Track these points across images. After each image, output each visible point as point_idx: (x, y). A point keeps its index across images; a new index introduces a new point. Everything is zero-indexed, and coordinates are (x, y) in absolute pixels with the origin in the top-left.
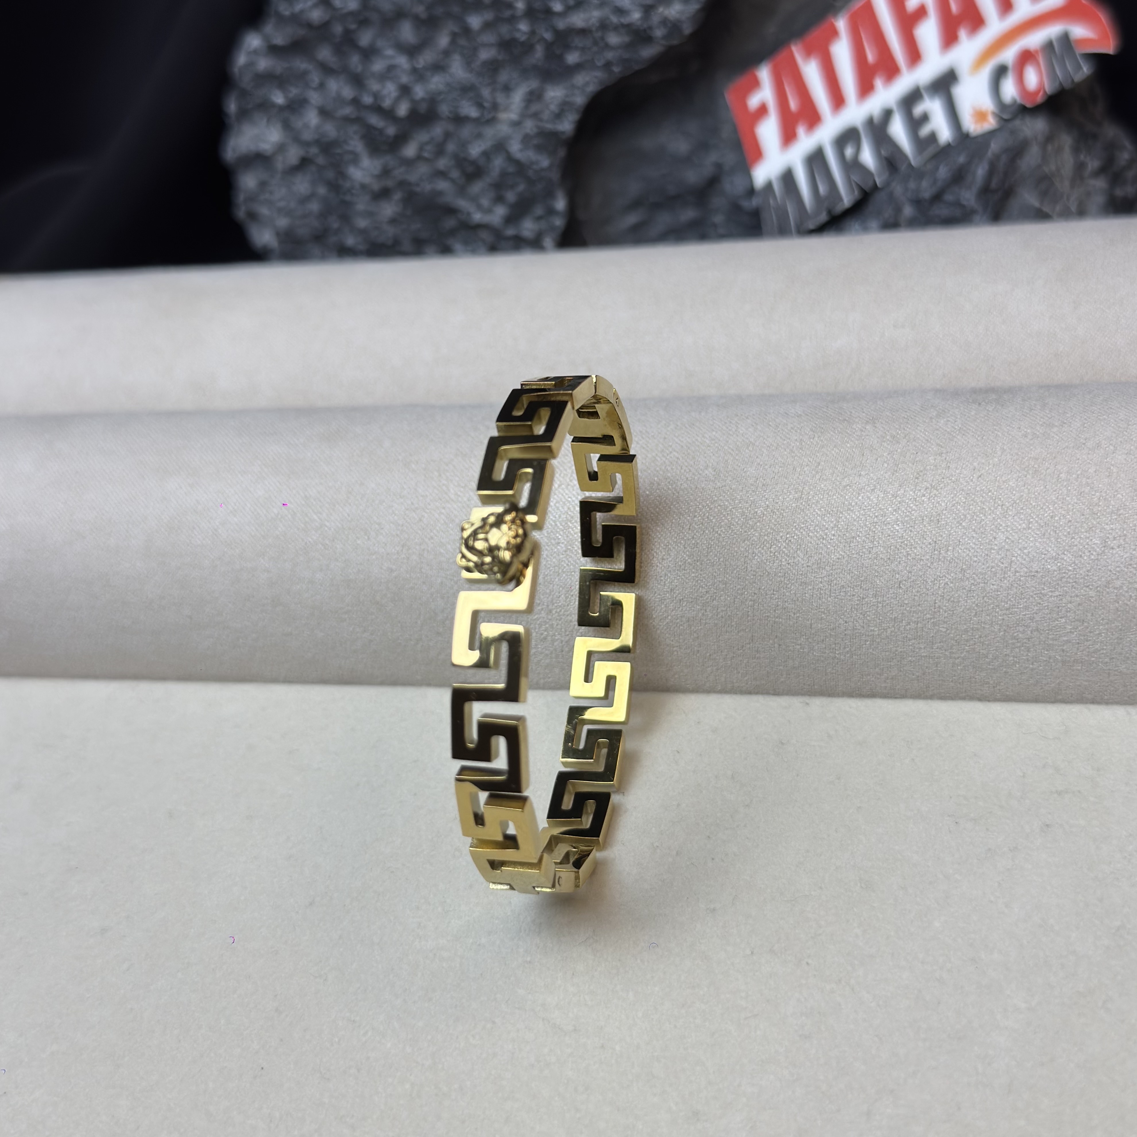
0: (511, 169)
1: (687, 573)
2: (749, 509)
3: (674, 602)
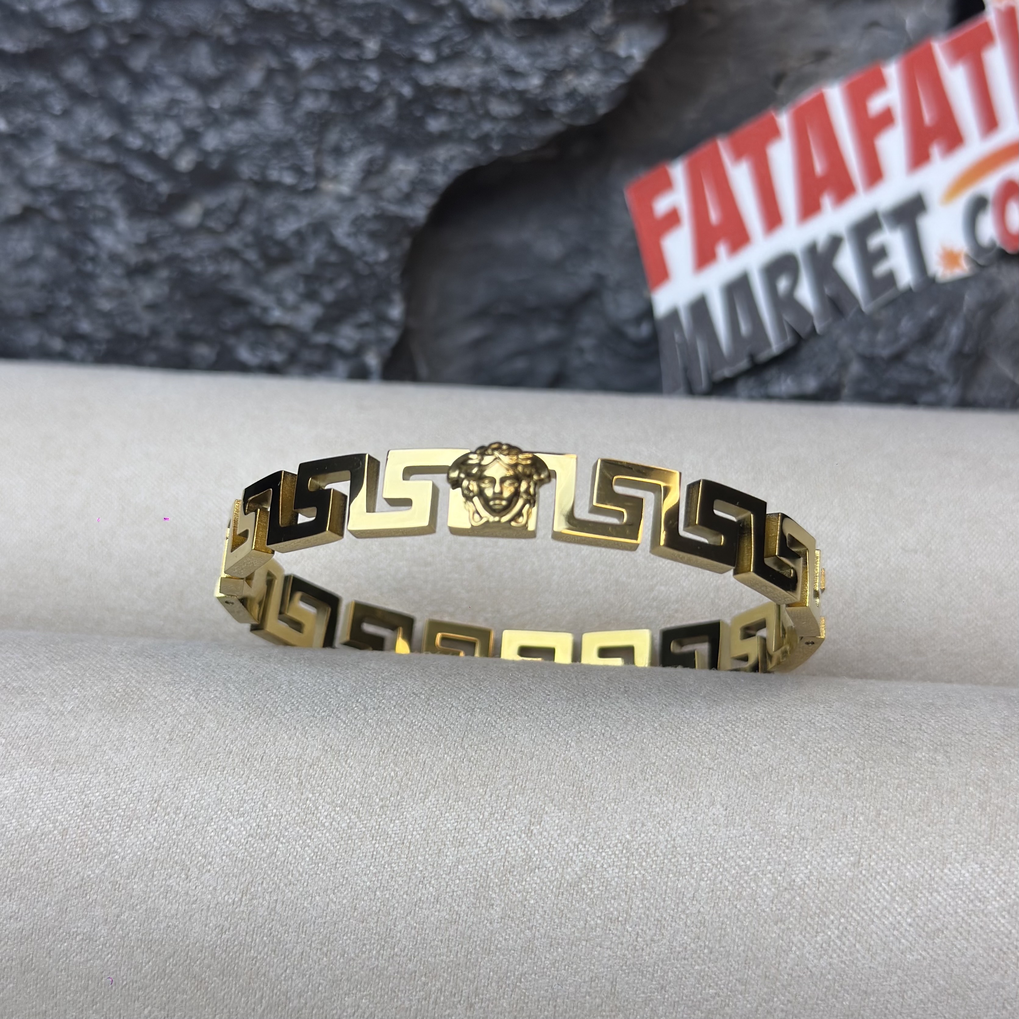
2: (783, 874)
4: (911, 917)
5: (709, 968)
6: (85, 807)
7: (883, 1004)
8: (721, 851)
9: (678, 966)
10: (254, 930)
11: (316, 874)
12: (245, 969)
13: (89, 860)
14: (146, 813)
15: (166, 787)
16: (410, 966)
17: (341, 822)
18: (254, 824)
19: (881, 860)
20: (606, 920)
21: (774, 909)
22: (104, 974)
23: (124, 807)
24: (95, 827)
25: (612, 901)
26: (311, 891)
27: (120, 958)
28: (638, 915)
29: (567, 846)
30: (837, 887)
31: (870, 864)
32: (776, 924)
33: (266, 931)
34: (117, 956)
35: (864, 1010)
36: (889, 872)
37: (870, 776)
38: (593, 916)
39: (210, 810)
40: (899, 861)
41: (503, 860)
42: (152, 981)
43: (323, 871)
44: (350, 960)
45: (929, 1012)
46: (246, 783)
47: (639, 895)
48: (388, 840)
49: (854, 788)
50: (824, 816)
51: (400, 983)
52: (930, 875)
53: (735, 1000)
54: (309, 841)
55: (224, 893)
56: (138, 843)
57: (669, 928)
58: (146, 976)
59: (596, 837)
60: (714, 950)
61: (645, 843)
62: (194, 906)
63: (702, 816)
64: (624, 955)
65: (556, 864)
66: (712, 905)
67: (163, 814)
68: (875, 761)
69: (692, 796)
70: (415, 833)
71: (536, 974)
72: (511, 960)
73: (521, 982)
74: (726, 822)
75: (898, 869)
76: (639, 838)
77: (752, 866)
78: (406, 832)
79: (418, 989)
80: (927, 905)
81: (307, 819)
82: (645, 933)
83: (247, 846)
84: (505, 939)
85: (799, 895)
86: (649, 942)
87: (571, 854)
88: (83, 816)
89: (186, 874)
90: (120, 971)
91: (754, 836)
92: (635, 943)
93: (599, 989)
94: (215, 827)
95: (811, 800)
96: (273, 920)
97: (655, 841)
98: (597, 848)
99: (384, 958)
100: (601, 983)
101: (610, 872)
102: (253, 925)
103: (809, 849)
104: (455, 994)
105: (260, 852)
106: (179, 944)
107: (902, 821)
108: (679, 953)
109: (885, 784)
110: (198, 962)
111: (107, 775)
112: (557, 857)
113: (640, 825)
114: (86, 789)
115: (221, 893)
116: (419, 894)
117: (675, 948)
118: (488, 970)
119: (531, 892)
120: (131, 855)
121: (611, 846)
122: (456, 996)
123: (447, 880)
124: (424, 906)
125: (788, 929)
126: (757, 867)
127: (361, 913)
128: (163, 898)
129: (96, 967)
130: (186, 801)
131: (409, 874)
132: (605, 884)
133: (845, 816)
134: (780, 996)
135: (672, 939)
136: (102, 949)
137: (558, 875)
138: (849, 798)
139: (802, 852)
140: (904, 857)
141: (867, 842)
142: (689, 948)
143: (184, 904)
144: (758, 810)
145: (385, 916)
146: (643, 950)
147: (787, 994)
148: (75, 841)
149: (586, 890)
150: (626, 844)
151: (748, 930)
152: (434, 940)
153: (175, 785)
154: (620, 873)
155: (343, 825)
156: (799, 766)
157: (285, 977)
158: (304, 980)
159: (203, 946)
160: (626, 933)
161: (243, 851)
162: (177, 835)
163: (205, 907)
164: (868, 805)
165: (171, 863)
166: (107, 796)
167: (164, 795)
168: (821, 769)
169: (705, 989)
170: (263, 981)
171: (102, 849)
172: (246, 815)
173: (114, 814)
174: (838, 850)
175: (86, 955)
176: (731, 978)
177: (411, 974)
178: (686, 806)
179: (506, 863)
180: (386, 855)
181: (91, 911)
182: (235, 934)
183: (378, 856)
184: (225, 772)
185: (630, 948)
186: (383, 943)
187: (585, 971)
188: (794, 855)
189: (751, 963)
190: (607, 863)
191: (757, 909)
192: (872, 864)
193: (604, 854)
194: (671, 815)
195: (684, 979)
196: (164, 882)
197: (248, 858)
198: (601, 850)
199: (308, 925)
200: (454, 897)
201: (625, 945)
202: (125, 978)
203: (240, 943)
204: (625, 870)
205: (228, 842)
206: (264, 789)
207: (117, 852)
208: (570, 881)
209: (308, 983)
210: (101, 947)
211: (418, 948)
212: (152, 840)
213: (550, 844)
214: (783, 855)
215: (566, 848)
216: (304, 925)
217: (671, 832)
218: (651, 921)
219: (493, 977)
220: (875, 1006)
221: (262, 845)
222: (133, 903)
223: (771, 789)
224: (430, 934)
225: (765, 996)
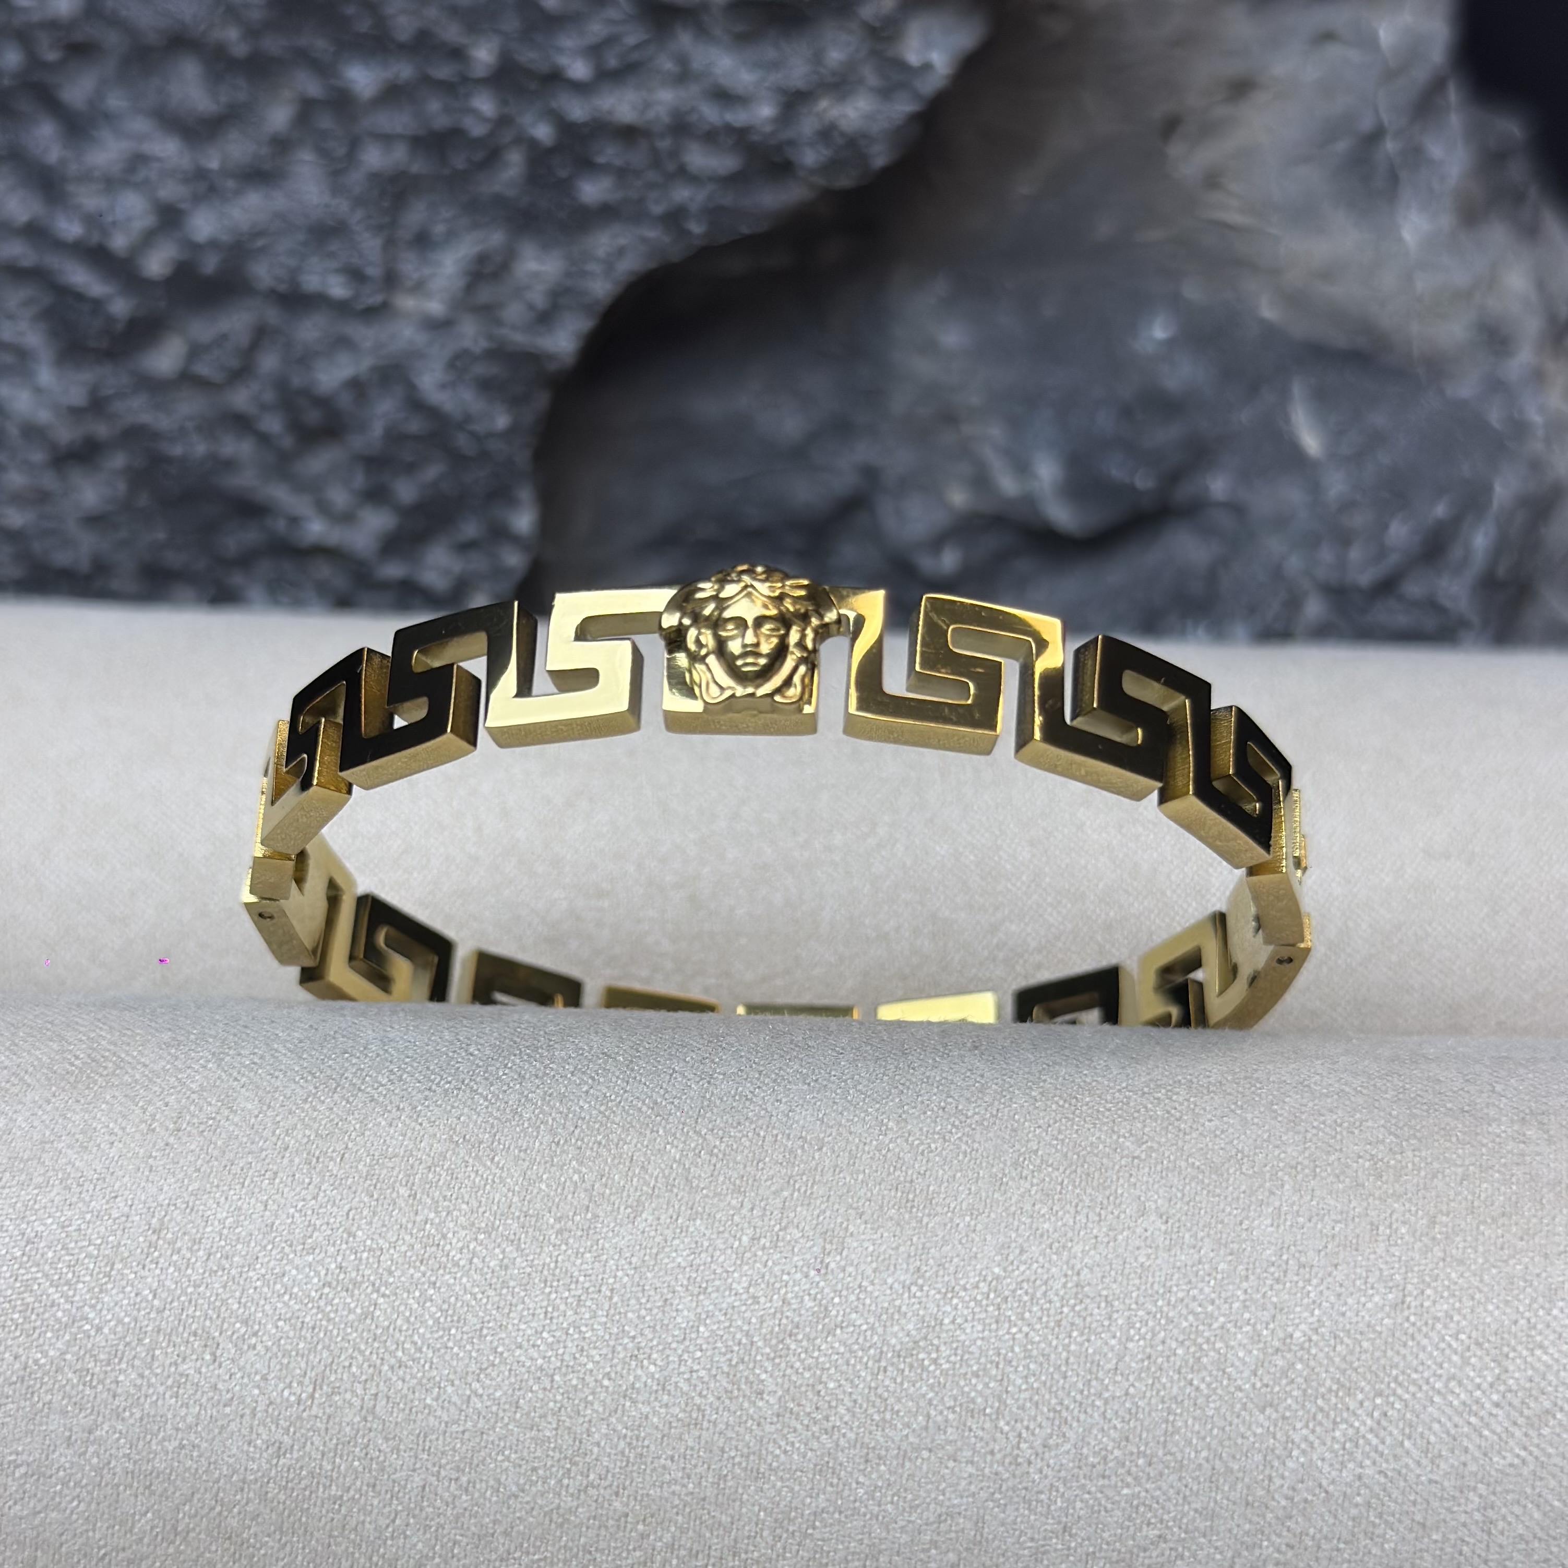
0: (415, 426)
1: (1109, 1486)
2: (1271, 1326)
3: (1071, 1558)
4: (1498, 1392)
5: (1147, 1491)
6: (28, 1242)
7: (1454, 1546)
8: (1161, 1291)
9: (1093, 1489)
10: (336, 1449)
11: (447, 1348)
12: (320, 1520)
13: (36, 1335)
14: (139, 1250)
15: (172, 1208)
16: (617, 1504)
17: (487, 1259)
18: (333, 1266)
19: (1442, 1297)
20: (964, 1413)
21: (1258, 1385)
22: (64, 1538)
23: (99, 1241)
24: (46, 1276)
25: (974, 1381)
26: (438, 1379)
27: (93, 1506)
28: (1021, 1402)
29: (891, 1288)
30: (1365, 1344)
31: (1422, 1306)
32: (1263, 1411)
33: (358, 1449)
34: (89, 1504)
35: (1421, 1558)
36: (1456, 1318)
37: (1414, 1164)
38: (940, 1407)
39: (253, 1244)
40: (1473, 1298)
41: (778, 1316)
42: (152, 1547)
43: (458, 1343)
44: (509, 1498)
45: (1536, 1557)
46: (315, 1198)
47: (1021, 1368)
48: (573, 1286)
49: (1386, 1183)
50: (1337, 1229)
51: (598, 1535)
52: (1529, 1320)
53: (1194, 1547)
54: (431, 1292)
55: (281, 1386)
56: (125, 1302)
57: (1075, 1424)
58: (141, 1539)
59: (941, 1273)
60: (1155, 1460)
61: (1028, 1281)
62: (228, 1410)
63: (1125, 1233)
64: (996, 1474)
65: (871, 1320)
66: (1150, 1382)
67: (169, 1252)
68: (1420, 1140)
69: (1105, 1202)
70: (620, 1274)
71: (840, 1513)
72: (797, 1488)
73: (814, 1528)
74: (1167, 1242)
75: (1472, 1311)
76: (1017, 1273)
77: (1216, 1313)
78: (604, 1272)
79: (631, 1547)
80: (1525, 1370)
81: (427, 1255)
82: (1033, 1434)
83: (322, 1303)
84: (785, 1452)
85: (1301, 1360)
86: (1040, 1450)
87: (898, 1303)
88: (25, 1259)
89: (213, 1354)
90: (94, 1531)
91: (1218, 1263)
92: (1016, 1452)
93: (953, 1535)
94: (263, 1271)
95: (1314, 1203)
96: (370, 1430)
97: (1045, 1277)
98: (944, 1290)
99: (571, 1491)
100: (957, 1524)
101: (968, 1331)
102: (335, 1441)
103: (1315, 1282)
104: (698, 1552)
105: (345, 1313)
106: (201, 1477)
107: (1474, 1233)
108: (1094, 1466)
109: (1440, 1176)
110: (236, 1510)
111: (65, 1188)
112: (873, 1308)
113: (1017, 1251)
114: (28, 1213)
115: (276, 1386)
116: (631, 1378)
117: (1086, 1458)
118: (756, 1508)
119: (828, 1369)
120: (112, 1323)
121: (968, 1286)
122: (700, 1556)
123: (680, 1352)
124: (640, 1398)
125: (1284, 1418)
126: (1224, 1315)
127: (528, 1414)
128: (171, 1397)
129: (50, 1524)
130: (209, 1229)
131: (612, 1343)
132: (959, 1352)
133: (1374, 1227)
134: (1274, 1538)
135: (1080, 1444)
136: (61, 1492)
137: (876, 1338)
138: (1380, 1198)
139: (1304, 1288)
140: (1481, 1292)
141: (1416, 1269)
142: (1111, 1457)
143: (209, 1406)
144: (1222, 1222)
145: (571, 1418)
146: (1030, 1463)
147: (1285, 1533)
148: (10, 1301)
149: (926, 1363)
150: (994, 1283)
151: (1213, 1423)
152: (659, 1458)
153: (188, 1203)
154: (986, 1333)
155: (492, 1264)
156: (1289, 1150)
157: (394, 1531)
158: (428, 1536)
159: (244, 1481)
160: (998, 1435)
161: (315, 1311)
162: (195, 1286)
163: (247, 1411)
164: (1413, 1209)
165: (185, 1335)
166: (67, 1223)
167: (171, 1220)
168: (1328, 1153)
169: (1140, 1531)
170: (354, 1542)
171: (60, 1314)
172: (317, 1251)
173: (79, 1254)
174: (1366, 1283)
175: (32, 1505)
176: (1186, 1507)
177: (618, 1520)
178: (1097, 1218)
179: (784, 1321)
180: (569, 1313)
181: (41, 1425)
182: (303, 1457)
183: (555, 1314)
184: (277, 1181)
185: (1007, 1461)
186: (568, 1466)
187: (929, 1504)
188: (1289, 1294)
189: (1222, 1481)
190: (962, 1315)
191: (1229, 1385)
192: (1426, 1304)
193: (955, 1301)
194: (1070, 1234)
195: (1103, 1513)
196: (173, 1369)
197: (324, 1323)
198: (950, 1295)
199: (434, 1437)
200: (693, 1382)
201: (998, 1456)
202: (102, 1543)
203: (312, 1474)
204: (994, 1326)
205: (286, 1297)
206: (347, 1208)
207: (87, 1319)
208: (898, 1347)
209: (433, 1542)
210: (59, 1487)
211: (632, 1472)
212: (150, 1297)
213: (860, 1286)
214: (1269, 1293)
215: (888, 1292)
216: (425, 1436)
217: (1073, 1261)
218: (1042, 1413)
219: (764, 1521)
220: (1442, 1549)
221: (349, 1300)
222: (118, 1407)
223: (1243, 1188)
224: (653, 1448)
225: (1246, 1539)
